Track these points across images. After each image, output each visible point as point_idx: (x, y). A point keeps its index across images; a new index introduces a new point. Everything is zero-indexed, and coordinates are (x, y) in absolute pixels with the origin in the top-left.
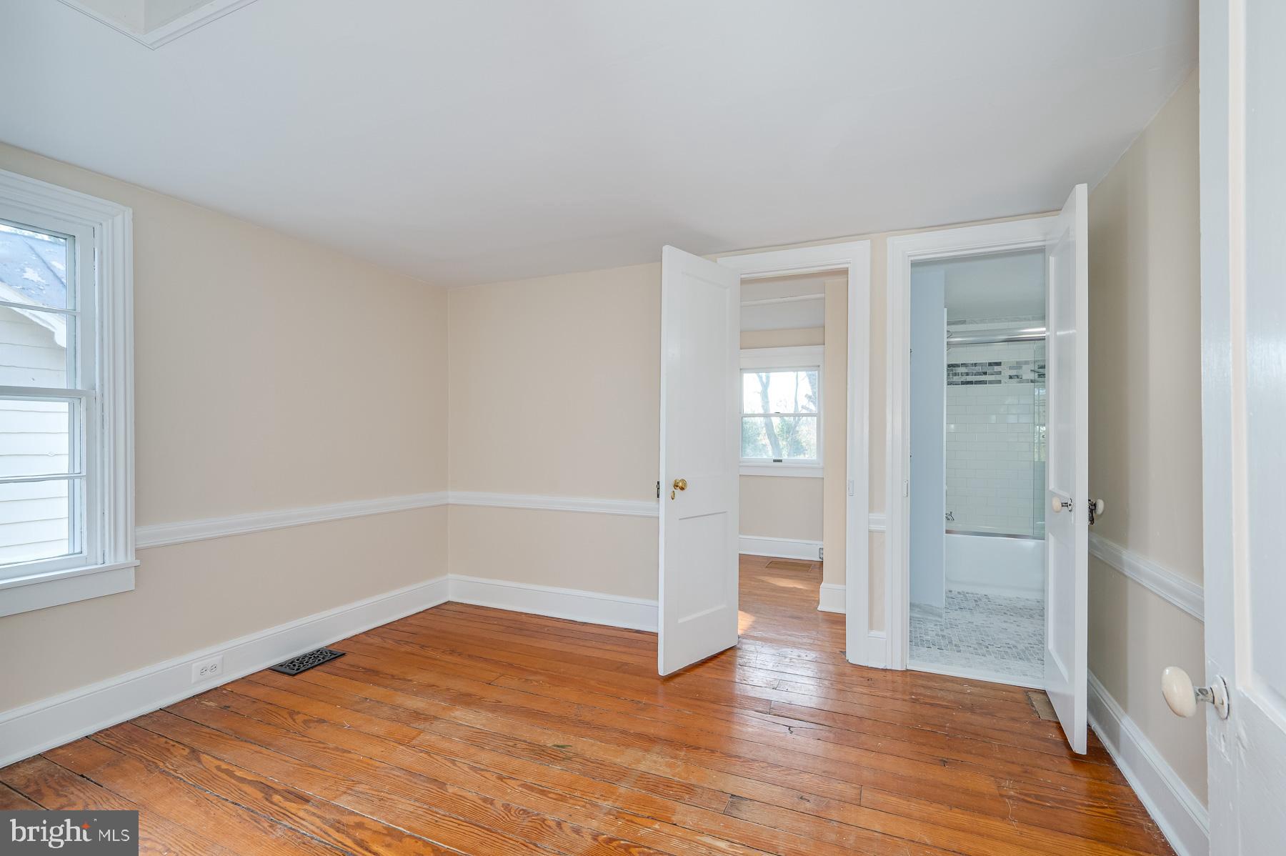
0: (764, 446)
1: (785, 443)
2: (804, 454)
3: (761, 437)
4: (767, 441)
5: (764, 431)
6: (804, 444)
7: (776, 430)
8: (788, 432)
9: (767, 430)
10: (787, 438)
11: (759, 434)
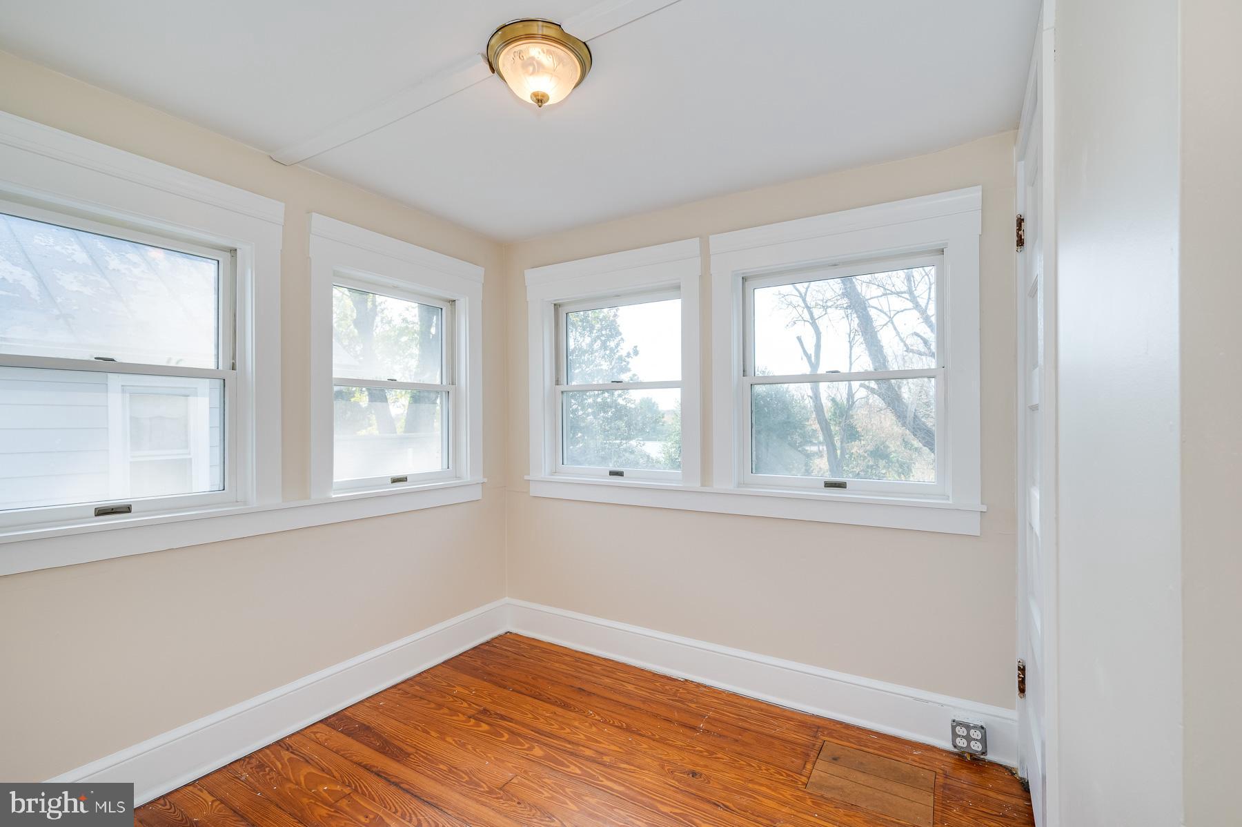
0: (814, 431)
1: (837, 428)
2: (860, 440)
3: (811, 422)
4: (817, 426)
5: (814, 415)
6: (859, 430)
7: (828, 415)
8: (841, 415)
9: (818, 415)
10: (840, 423)
11: (808, 419)
